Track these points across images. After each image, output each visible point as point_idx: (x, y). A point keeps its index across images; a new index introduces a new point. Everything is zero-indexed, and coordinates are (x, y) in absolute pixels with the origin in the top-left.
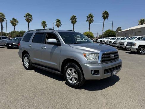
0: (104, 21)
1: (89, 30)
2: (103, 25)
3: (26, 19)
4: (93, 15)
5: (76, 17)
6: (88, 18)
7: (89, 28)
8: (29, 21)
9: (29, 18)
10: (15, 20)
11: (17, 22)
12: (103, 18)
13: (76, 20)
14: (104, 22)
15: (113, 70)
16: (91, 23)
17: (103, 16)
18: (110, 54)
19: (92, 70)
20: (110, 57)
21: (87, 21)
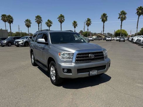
0: (139, 17)
1: (121, 27)
2: (138, 22)
3: (59, 20)
4: (126, 12)
5: (107, 15)
6: (120, 15)
7: (121, 26)
8: (61, 22)
10: (50, 21)
11: (52, 24)
12: (138, 14)
13: (106, 18)
14: (138, 19)
15: (91, 70)
17: (138, 12)
21: (119, 18)
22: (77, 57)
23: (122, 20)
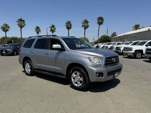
0: (99, 26)
1: (85, 35)
2: (99, 31)
4: (88, 21)
5: (71, 23)
6: (83, 23)
7: (85, 34)
9: (21, 24)
12: (98, 24)
13: (71, 25)
14: (99, 28)
15: (115, 73)
16: (86, 29)
17: (98, 21)
18: (112, 58)
19: (96, 73)
20: (112, 61)
21: (83, 26)
22: (106, 61)
23: (85, 29)
